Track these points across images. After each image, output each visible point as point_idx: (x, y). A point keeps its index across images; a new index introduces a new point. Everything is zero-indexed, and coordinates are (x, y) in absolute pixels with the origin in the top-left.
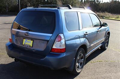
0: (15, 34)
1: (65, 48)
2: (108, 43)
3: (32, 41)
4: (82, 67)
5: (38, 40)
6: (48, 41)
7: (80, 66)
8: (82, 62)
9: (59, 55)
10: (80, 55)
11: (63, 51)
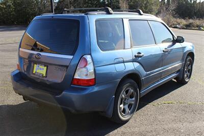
0: (27, 57)
1: (95, 79)
2: (190, 71)
3: (46, 68)
4: (132, 112)
5: (54, 66)
6: (67, 67)
7: (127, 110)
8: (133, 102)
9: (85, 89)
10: (127, 92)
11: (90, 83)
